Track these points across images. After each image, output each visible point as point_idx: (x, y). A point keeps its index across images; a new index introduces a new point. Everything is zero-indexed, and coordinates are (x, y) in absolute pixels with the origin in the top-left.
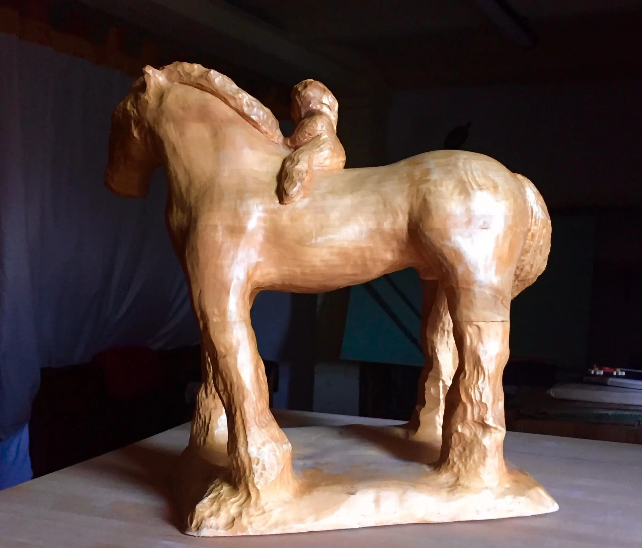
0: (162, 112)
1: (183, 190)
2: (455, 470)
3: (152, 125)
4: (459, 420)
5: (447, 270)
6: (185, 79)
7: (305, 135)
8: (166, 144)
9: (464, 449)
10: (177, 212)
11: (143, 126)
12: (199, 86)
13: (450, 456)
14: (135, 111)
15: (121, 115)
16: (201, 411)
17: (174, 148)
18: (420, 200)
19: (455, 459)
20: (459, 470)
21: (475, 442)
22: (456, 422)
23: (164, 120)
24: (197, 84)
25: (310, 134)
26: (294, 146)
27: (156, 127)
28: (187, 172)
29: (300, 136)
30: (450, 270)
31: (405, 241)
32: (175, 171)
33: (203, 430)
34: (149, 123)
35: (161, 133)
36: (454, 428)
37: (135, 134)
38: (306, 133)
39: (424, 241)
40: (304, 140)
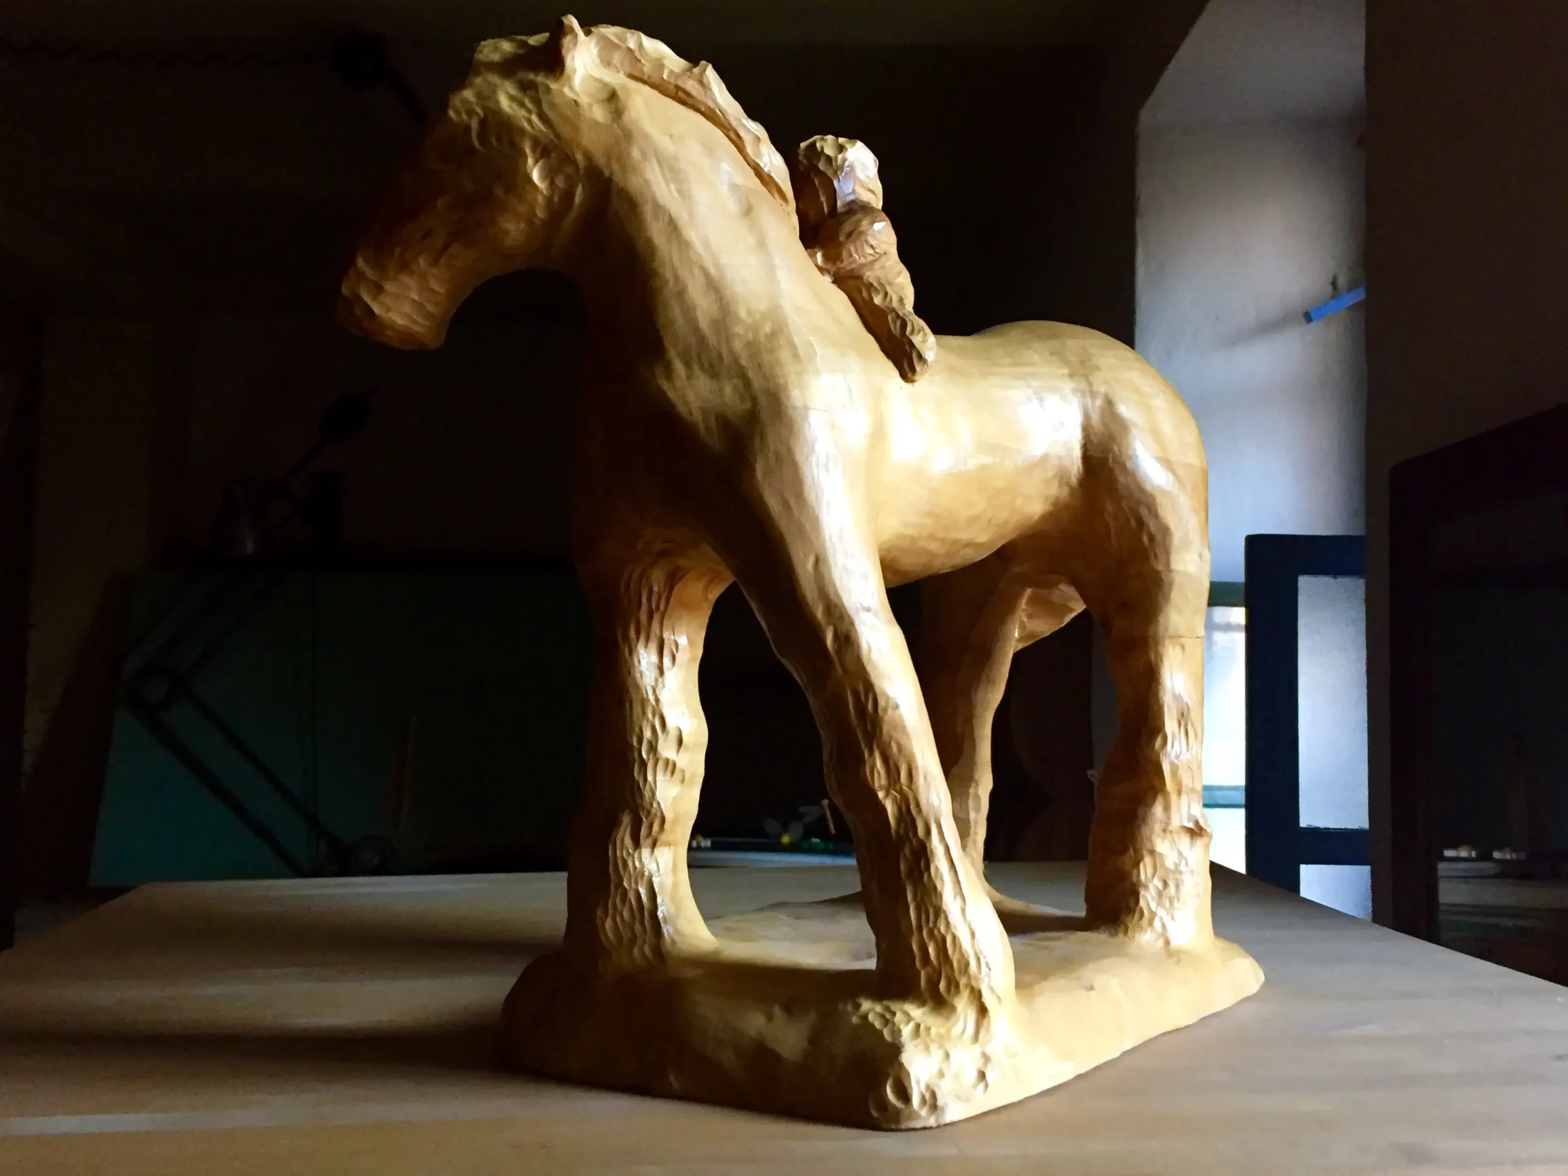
0: (628, 136)
1: (704, 324)
2: (1157, 923)
3: (601, 161)
4: (1157, 828)
5: (1152, 539)
6: (647, 68)
7: (863, 248)
8: (648, 211)
9: (1165, 884)
10: (690, 377)
11: (569, 159)
12: (680, 94)
13: (1142, 903)
14: (534, 118)
15: (474, 124)
16: (625, 884)
17: (673, 226)
18: (1099, 403)
19: (1153, 906)
20: (1164, 926)
21: (1182, 867)
22: (1152, 831)
23: (636, 153)
24: (677, 87)
25: (872, 247)
26: (833, 269)
27: (615, 166)
28: (714, 286)
29: (852, 249)
30: (1159, 537)
31: (1074, 480)
32: (677, 278)
33: (637, 927)
34: (588, 157)
35: (633, 184)
36: (1148, 845)
37: (535, 176)
38: (867, 242)
39: (1121, 479)
40: (859, 258)
